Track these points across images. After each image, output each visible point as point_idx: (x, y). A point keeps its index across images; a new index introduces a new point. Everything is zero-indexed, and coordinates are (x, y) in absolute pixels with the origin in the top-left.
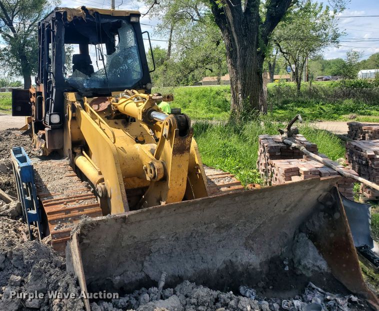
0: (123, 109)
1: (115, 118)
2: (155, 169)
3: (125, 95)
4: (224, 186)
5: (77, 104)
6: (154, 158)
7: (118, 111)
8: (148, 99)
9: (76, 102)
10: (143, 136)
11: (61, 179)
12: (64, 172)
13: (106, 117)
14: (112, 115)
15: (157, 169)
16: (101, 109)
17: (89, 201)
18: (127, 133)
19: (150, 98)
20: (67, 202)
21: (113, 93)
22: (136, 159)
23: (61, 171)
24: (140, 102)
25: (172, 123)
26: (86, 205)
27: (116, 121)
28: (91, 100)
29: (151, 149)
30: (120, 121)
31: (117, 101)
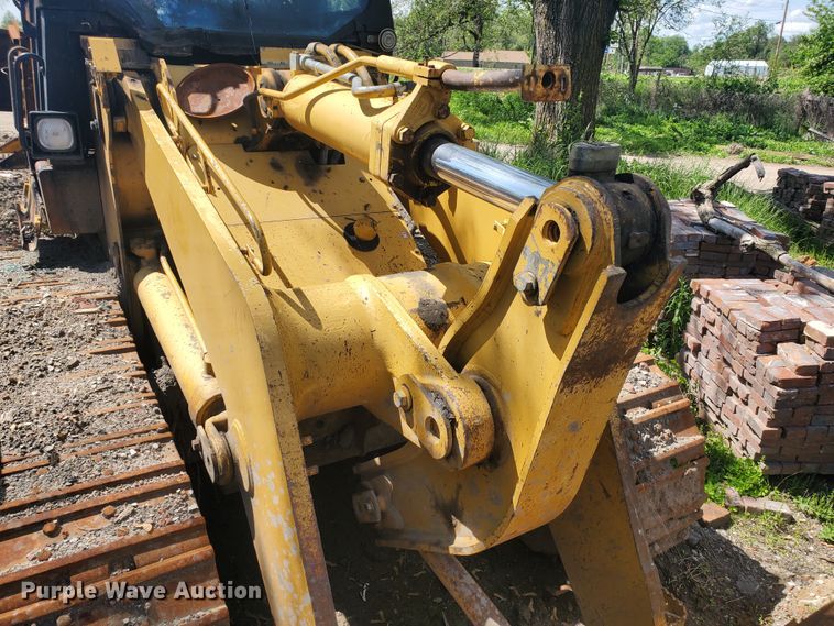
0: (301, 117)
1: (271, 147)
2: (453, 424)
3: (310, 62)
4: (634, 404)
5: (132, 86)
6: (436, 353)
7: (282, 122)
8: (420, 84)
9: (126, 78)
10: (374, 224)
11: (70, 368)
12: (89, 334)
13: (238, 141)
14: (260, 135)
15: (467, 428)
16: (221, 111)
17: (162, 501)
18: (316, 206)
19: (435, 76)
20: (63, 519)
21: (267, 54)
22: (363, 351)
23: (79, 327)
24: (380, 94)
25: (587, 233)
26: (144, 535)
27: (277, 155)
28: (183, 71)
29: (423, 303)
30: (288, 160)
31: (280, 85)
